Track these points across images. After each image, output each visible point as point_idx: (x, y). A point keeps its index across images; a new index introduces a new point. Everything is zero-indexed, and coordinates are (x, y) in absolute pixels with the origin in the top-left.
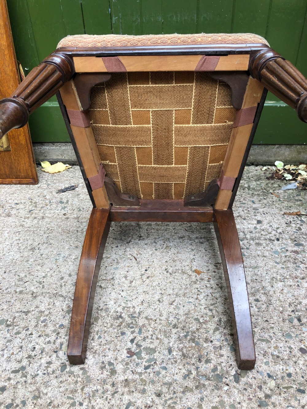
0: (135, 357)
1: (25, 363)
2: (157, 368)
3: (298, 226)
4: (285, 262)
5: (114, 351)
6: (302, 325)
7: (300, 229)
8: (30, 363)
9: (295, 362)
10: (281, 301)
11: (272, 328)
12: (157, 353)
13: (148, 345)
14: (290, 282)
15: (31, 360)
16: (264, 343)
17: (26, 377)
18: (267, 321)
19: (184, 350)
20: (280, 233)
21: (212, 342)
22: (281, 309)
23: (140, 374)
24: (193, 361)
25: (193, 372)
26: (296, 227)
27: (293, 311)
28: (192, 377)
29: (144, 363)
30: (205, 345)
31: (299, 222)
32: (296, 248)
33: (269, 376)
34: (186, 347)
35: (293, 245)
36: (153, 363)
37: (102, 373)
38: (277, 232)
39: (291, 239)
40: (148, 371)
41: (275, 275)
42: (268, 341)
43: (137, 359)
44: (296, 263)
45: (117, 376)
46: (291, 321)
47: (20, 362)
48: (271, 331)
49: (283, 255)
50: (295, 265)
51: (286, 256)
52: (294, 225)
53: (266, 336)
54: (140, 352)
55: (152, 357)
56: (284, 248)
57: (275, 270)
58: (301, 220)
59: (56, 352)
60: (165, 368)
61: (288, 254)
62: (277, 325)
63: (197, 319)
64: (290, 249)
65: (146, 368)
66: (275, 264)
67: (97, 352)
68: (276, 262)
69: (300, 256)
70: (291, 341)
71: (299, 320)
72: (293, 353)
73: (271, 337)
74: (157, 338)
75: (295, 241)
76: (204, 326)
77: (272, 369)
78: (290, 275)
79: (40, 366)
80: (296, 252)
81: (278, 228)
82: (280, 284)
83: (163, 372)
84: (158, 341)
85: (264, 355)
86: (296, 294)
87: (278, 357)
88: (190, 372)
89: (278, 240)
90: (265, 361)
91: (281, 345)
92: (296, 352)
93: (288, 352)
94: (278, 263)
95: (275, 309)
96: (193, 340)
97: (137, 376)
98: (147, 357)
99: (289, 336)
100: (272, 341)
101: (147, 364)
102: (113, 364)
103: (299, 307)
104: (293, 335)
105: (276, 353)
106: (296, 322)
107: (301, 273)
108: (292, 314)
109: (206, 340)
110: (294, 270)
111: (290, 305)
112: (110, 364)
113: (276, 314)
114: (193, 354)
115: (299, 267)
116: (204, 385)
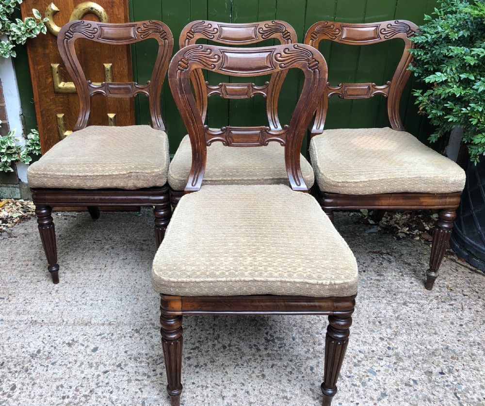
0: (270, 342)
1: (197, 344)
2: (287, 348)
3: (380, 261)
4: (370, 287)
5: (256, 339)
6: (382, 325)
7: (382, 264)
8: (201, 345)
9: (377, 345)
10: (367, 311)
11: (362, 327)
12: (285, 340)
13: (279, 336)
14: (374, 300)
15: (201, 343)
16: (356, 335)
17: (201, 352)
18: (358, 323)
19: (303, 339)
20: (366, 267)
21: (321, 334)
22: (368, 316)
23: (277, 351)
24: (310, 344)
25: (311, 350)
26: (378, 263)
27: (375, 317)
28: (311, 352)
29: (278, 345)
30: (317, 336)
31: (381, 259)
32: (378, 278)
33: (360, 352)
34: (304, 337)
35: (376, 275)
36: (283, 345)
37: (251, 350)
38: (363, 265)
39: (375, 271)
40: (281, 349)
41: (363, 295)
42: (358, 334)
43: (272, 343)
44: (378, 288)
45: (261, 352)
46: (374, 323)
47: (194, 344)
48: (361, 328)
49: (369, 282)
50: (377, 289)
51: (371, 283)
52: (377, 261)
53: (358, 331)
54: (274, 340)
55: (282, 342)
56: (369, 277)
57: (362, 292)
58: (383, 258)
59: (217, 339)
60: (292, 348)
61: (372, 281)
62: (365, 325)
63: (309, 322)
64: (373, 278)
65: (280, 348)
66: (363, 288)
67: (245, 339)
68: (363, 287)
69: (381, 283)
70: (374, 334)
71: (380, 322)
72: (375, 340)
73: (361, 332)
74: (284, 332)
75: (378, 272)
76: (315, 325)
77: (362, 348)
78: (374, 296)
79: (208, 346)
80: (378, 280)
81: (364, 263)
82: (367, 301)
83: (292, 350)
84: (285, 334)
85: (356, 341)
86: (378, 307)
87: (366, 342)
88: (309, 350)
89: (364, 271)
90: (357, 344)
91: (368, 336)
92: (377, 339)
93: (372, 339)
94: (364, 287)
95: (363, 316)
96: (309, 333)
97: (275, 352)
98: (279, 342)
99: (373, 331)
100: (362, 334)
101: (280, 346)
102: (257, 346)
103: (380, 315)
104: (375, 331)
105: (364, 340)
106: (377, 323)
107: (382, 294)
108: (375, 319)
109: (317, 333)
110: (377, 292)
111: (374, 313)
112: (255, 345)
113: (364, 319)
114: (310, 341)
115: (380, 290)
116: (319, 356)
